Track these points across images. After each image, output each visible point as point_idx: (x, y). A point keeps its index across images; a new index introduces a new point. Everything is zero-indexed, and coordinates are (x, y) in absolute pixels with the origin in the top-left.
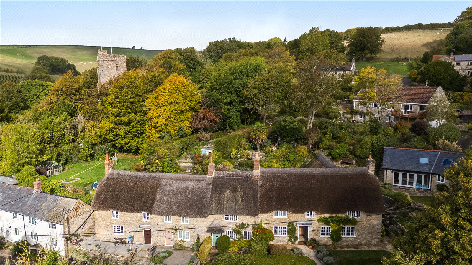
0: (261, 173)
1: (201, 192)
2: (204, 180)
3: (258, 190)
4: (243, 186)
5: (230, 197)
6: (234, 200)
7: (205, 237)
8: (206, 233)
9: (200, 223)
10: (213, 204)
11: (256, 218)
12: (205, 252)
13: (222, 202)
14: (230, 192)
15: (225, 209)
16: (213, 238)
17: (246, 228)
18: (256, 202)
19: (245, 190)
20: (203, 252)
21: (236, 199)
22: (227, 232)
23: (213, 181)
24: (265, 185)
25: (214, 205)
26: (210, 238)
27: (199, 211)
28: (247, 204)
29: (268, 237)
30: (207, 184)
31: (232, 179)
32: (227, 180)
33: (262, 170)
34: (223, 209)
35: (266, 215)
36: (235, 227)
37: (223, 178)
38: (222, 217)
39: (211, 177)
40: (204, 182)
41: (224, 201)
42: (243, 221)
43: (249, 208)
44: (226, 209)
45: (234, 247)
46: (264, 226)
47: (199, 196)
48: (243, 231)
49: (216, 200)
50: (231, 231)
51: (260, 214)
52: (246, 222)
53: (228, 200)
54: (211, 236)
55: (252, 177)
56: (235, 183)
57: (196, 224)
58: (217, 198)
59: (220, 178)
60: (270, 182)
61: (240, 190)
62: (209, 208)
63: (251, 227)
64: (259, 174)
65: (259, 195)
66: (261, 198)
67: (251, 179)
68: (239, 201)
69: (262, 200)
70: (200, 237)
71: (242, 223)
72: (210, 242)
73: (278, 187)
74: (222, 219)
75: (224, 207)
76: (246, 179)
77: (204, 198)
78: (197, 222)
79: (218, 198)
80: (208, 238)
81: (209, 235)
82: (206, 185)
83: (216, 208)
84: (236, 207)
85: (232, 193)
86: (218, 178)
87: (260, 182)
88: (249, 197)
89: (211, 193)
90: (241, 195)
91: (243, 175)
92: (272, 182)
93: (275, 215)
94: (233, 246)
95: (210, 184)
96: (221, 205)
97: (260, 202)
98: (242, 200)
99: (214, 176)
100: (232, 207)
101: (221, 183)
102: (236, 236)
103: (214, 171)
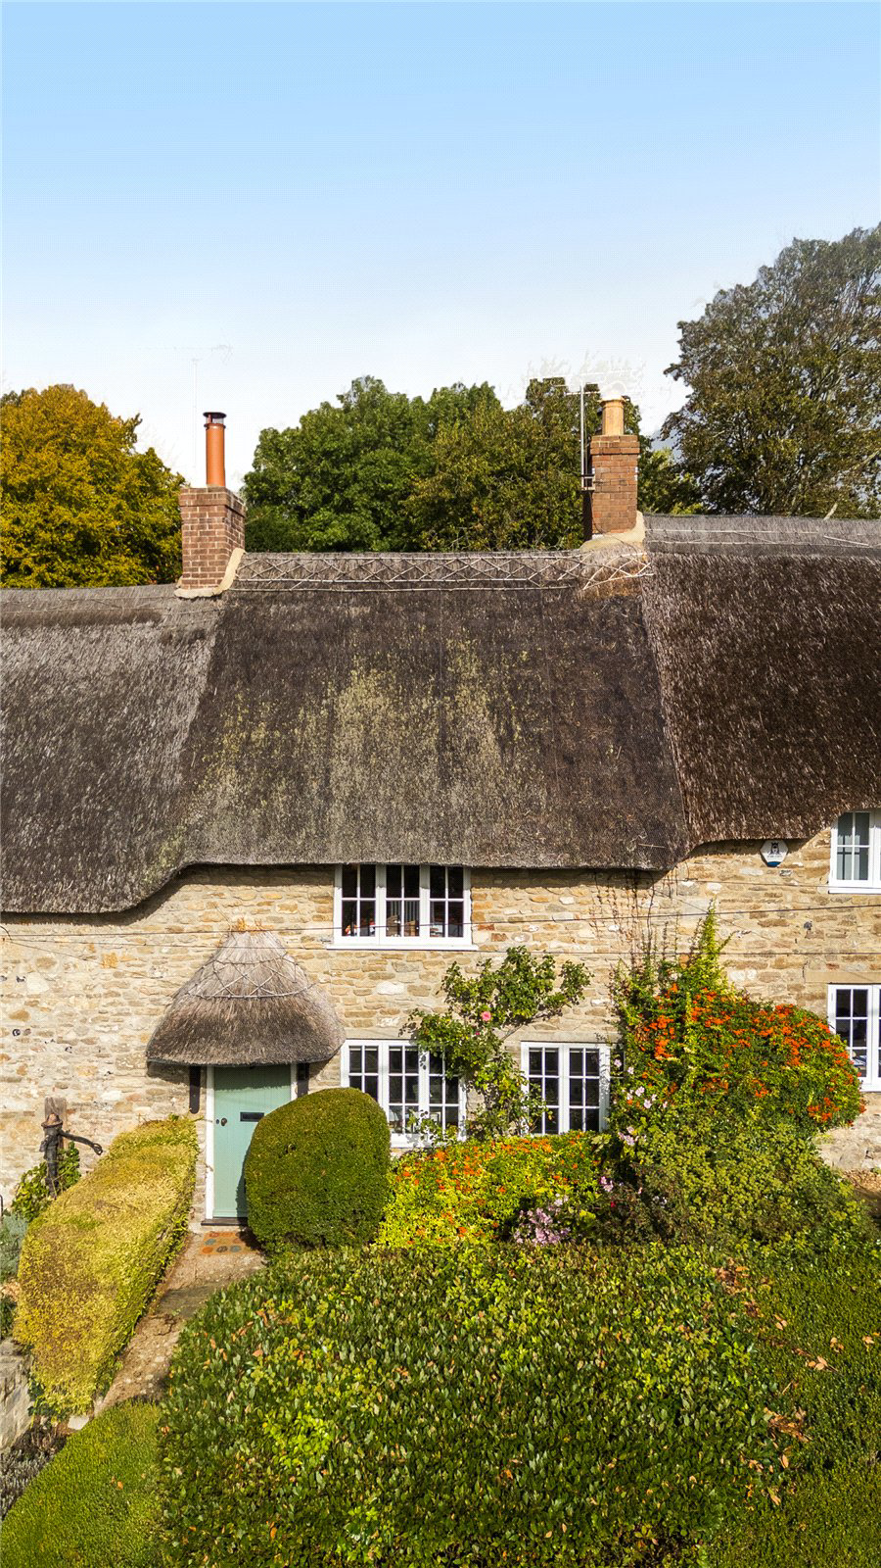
0: (654, 547)
1: (109, 704)
2: (142, 619)
3: (650, 657)
4: (503, 640)
5: (384, 723)
6: (430, 742)
7: (129, 1125)
8: (140, 1082)
9: (77, 979)
10: (215, 780)
11: (650, 900)
12: (99, 1258)
13: (306, 757)
14: (383, 685)
15: (337, 814)
16: (207, 1135)
17: (555, 1006)
18: (651, 749)
19: (526, 665)
20: (77, 1257)
21: (443, 736)
22: (355, 1064)
23: (228, 620)
24: (708, 620)
25: (228, 785)
26: (177, 1132)
27: (66, 853)
28: (559, 765)
29: (808, 1083)
30: (166, 640)
31: (399, 601)
32: (354, 611)
33: (658, 530)
34: (321, 814)
35: (748, 866)
36: (436, 1004)
37: (319, 596)
38: (309, 908)
39: (206, 591)
40: (148, 632)
41: (328, 755)
42: (515, 941)
43: (587, 800)
44: (353, 815)
45: (439, 1208)
46: (738, 979)
47: (87, 730)
48: (520, 1043)
49: (248, 742)
50: (395, 1057)
51: (691, 863)
52: (553, 946)
53: (369, 747)
54: (195, 1107)
55: (577, 582)
56: (430, 627)
57: (36, 985)
58: (260, 734)
59: (292, 599)
60: (748, 602)
61: (484, 669)
62: (178, 813)
63: (598, 997)
64: (642, 553)
65: (666, 691)
66: (691, 712)
67: (567, 594)
68: (473, 746)
69: (705, 731)
70: (74, 1124)
71: (514, 956)
72: (168, 1164)
73: (839, 632)
74: (313, 929)
75: (328, 798)
76: (522, 596)
77: (125, 741)
78: (47, 963)
79: (271, 728)
80: (150, 1133)
81: (174, 1098)
82: (155, 652)
83: (251, 802)
84: (456, 796)
85: (403, 695)
86: (273, 599)
87: (663, 607)
88: (569, 716)
89: (206, 701)
90: (491, 706)
91: (498, 573)
92: (771, 602)
93: (843, 874)
94: (424, 1202)
95: (200, 635)
96: (299, 780)
97: (692, 741)
98: (502, 742)
99: (236, 583)
100: (410, 798)
101: (297, 627)
102: (453, 1096)
103: (238, 553)
